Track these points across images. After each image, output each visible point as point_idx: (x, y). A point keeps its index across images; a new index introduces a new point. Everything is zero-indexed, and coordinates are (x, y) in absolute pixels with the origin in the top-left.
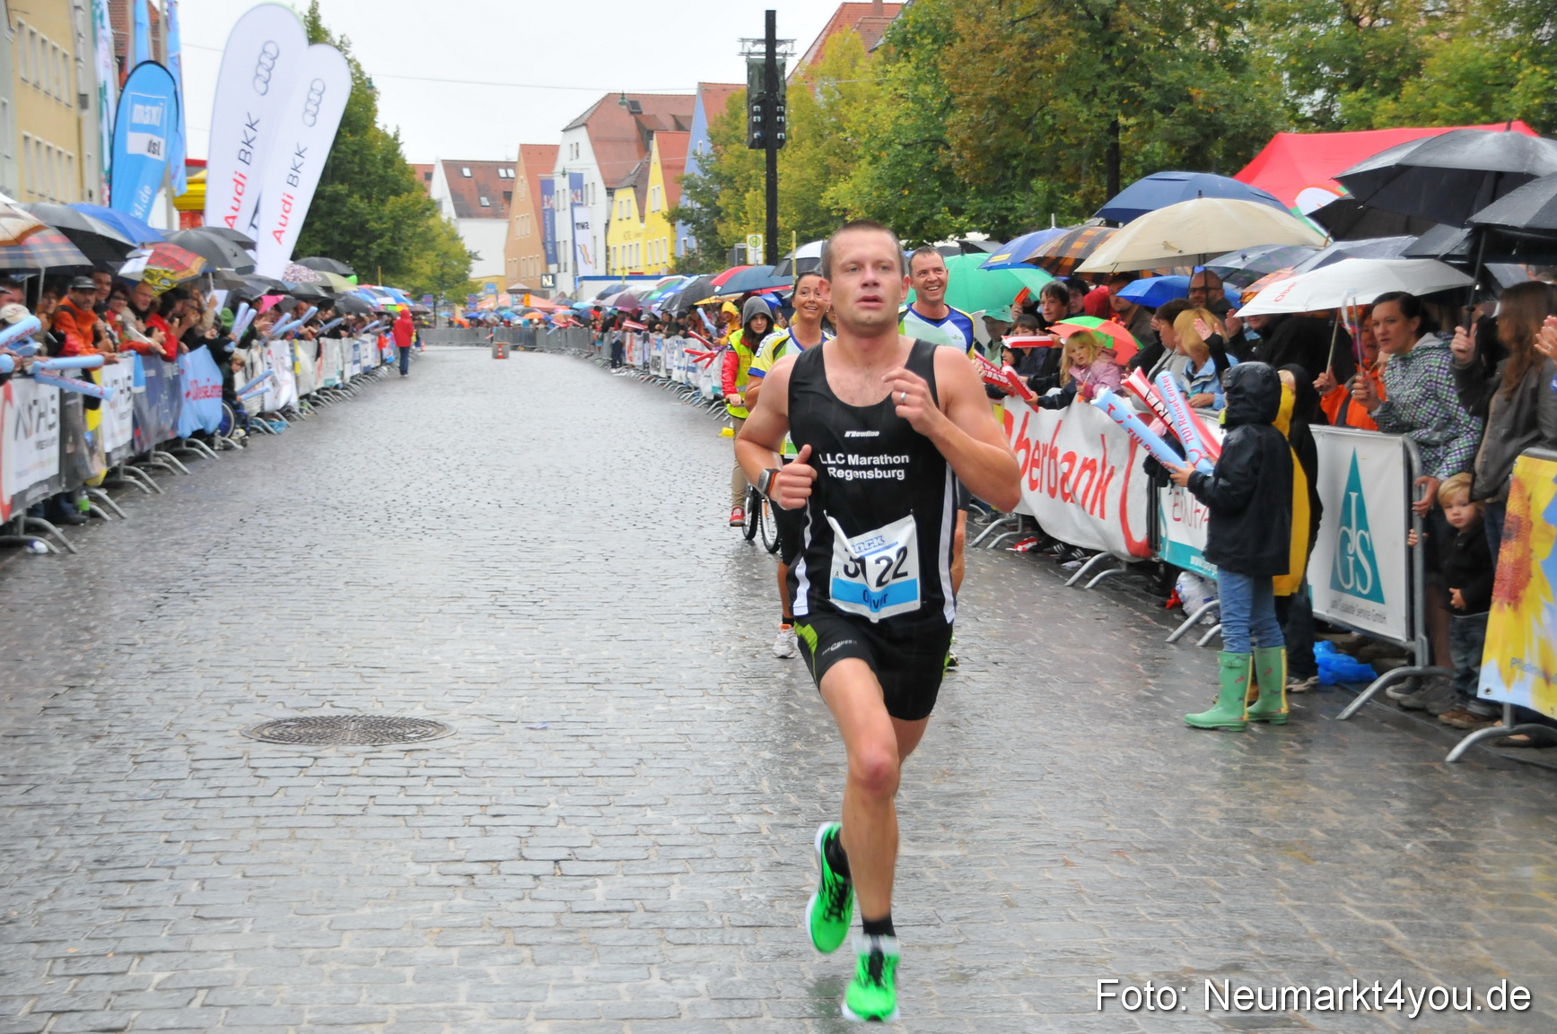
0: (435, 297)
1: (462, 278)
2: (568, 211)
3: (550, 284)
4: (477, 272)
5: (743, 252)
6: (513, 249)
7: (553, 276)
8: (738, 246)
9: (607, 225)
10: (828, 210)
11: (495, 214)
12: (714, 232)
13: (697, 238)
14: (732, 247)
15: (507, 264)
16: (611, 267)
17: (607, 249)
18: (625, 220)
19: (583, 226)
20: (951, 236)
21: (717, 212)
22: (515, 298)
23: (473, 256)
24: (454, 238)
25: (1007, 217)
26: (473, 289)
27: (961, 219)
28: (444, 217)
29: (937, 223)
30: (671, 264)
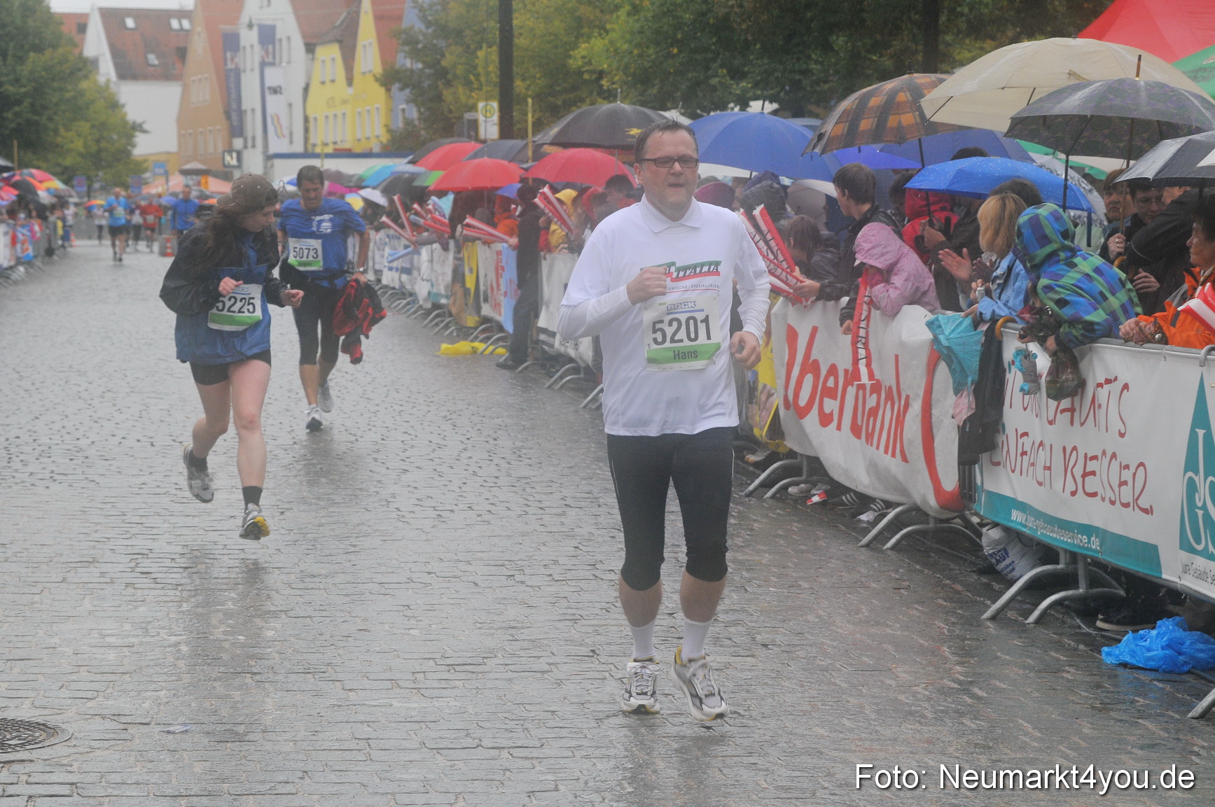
0: (89, 178)
1: (123, 155)
2: (257, 73)
3: (234, 162)
4: (143, 147)
5: (474, 124)
6: (187, 119)
7: (239, 154)
8: (468, 116)
9: (306, 90)
10: (579, 73)
11: (165, 75)
12: (439, 98)
13: (417, 105)
14: (461, 118)
15: (181, 137)
16: (312, 141)
17: (306, 120)
18: (328, 83)
19: (276, 91)
20: (732, 105)
21: (443, 75)
22: (191, 181)
23: (138, 127)
24: (114, 105)
25: (800, 81)
26: (138, 168)
27: (744, 84)
28: (101, 79)
29: (713, 89)
30: (385, 138)
